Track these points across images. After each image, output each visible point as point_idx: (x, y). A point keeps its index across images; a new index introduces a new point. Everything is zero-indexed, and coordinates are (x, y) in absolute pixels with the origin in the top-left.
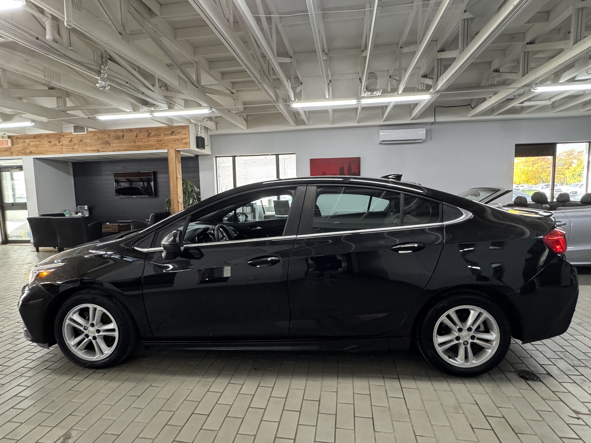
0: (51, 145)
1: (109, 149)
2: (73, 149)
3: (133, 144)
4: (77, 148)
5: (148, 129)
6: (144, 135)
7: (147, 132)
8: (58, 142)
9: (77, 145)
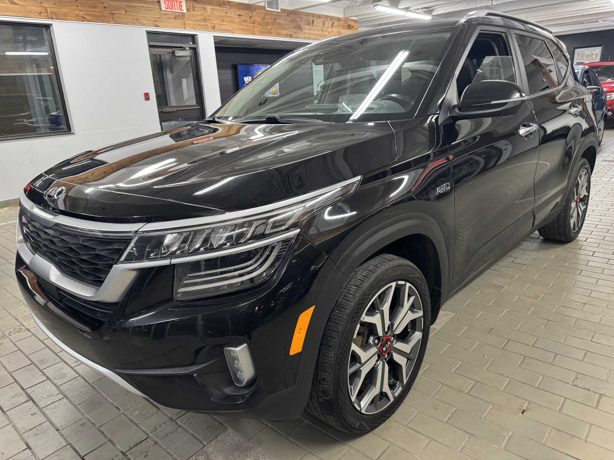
0: (240, 20)
1: (301, 35)
2: (266, 29)
3: (321, 33)
4: (270, 30)
5: (332, 18)
6: (329, 24)
7: (332, 21)
8: (249, 18)
9: (271, 25)
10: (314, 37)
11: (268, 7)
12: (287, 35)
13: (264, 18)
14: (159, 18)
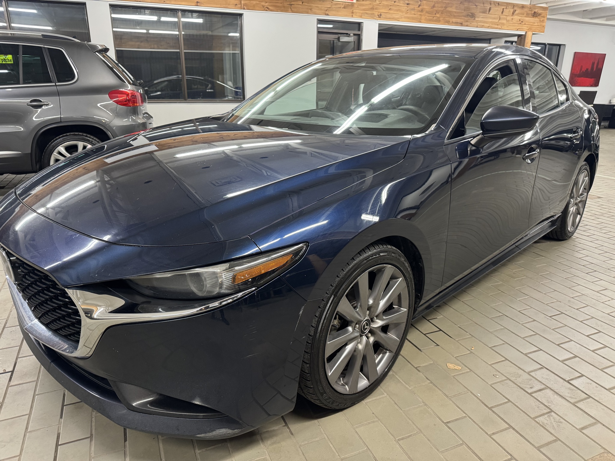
1: (472, 24)
2: (434, 17)
3: (498, 21)
4: (439, 18)
5: (514, 5)
6: (509, 11)
7: (513, 8)
8: (418, 6)
9: (440, 13)
10: (488, 25)
14: (330, 8)
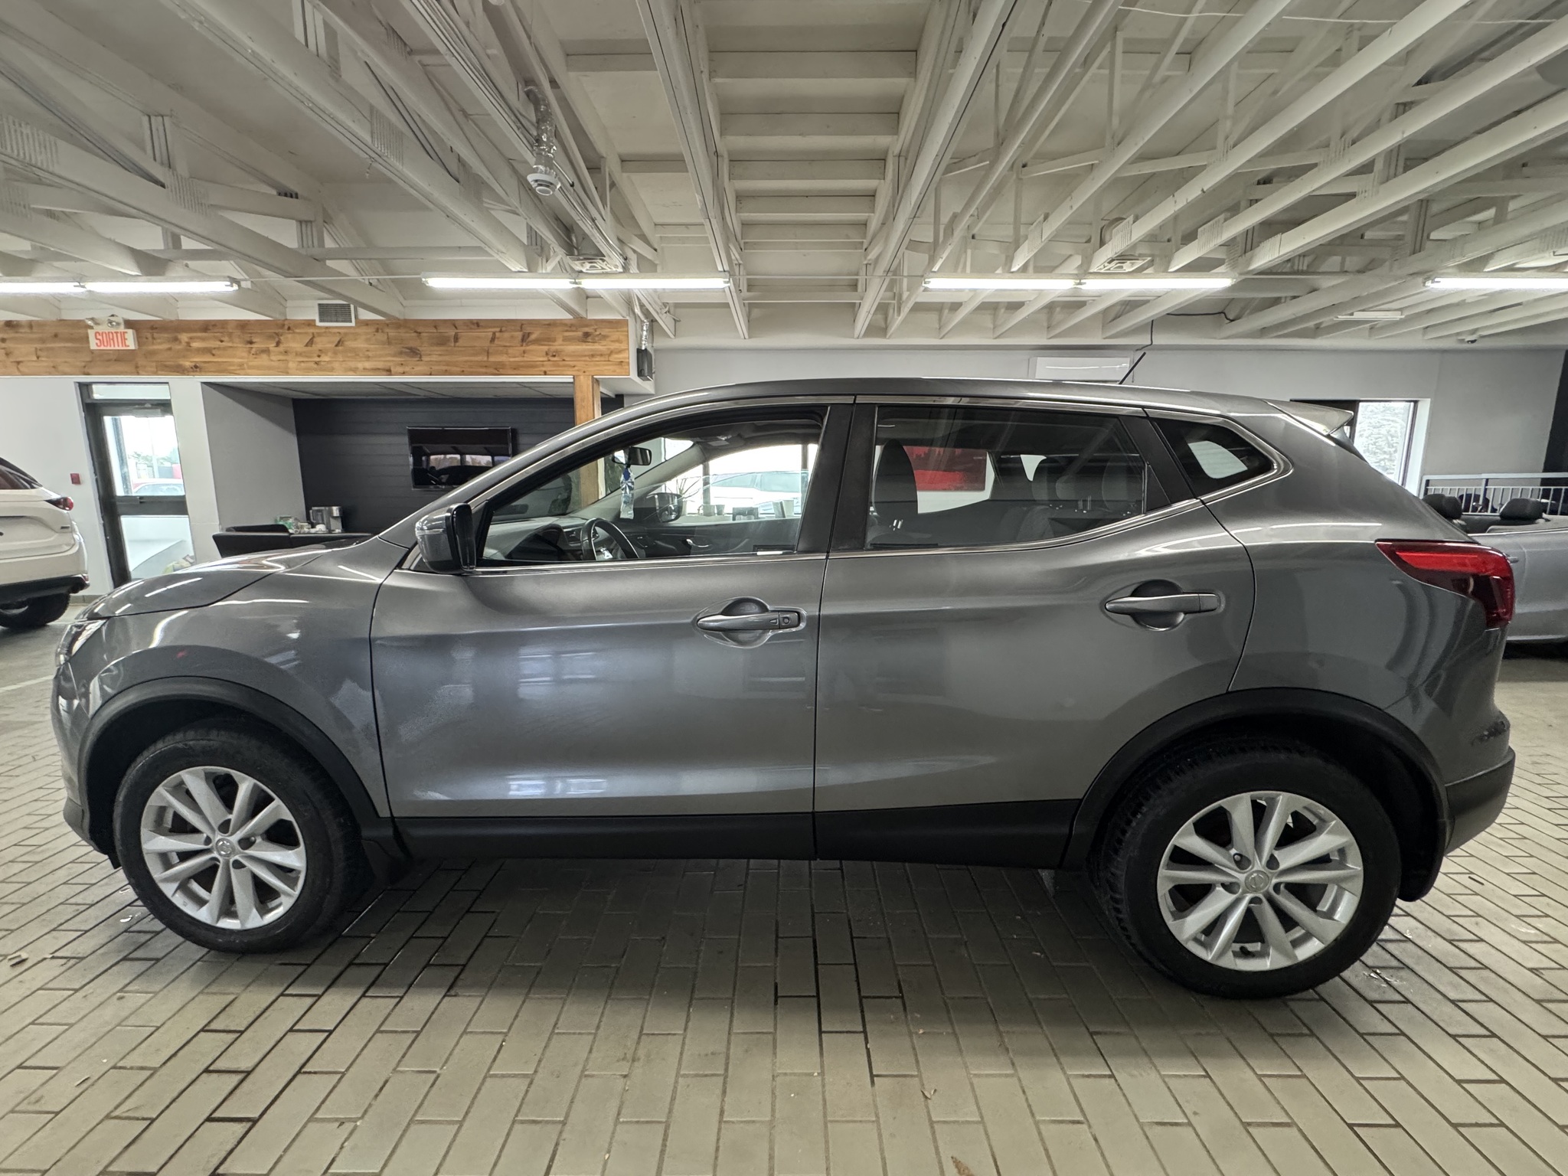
0: (253, 351)
1: (417, 369)
2: (316, 363)
3: (485, 359)
4: (329, 363)
7: (521, 329)
8: (275, 344)
9: (330, 354)
11: (321, 321)
12: (376, 371)
13: (310, 343)
